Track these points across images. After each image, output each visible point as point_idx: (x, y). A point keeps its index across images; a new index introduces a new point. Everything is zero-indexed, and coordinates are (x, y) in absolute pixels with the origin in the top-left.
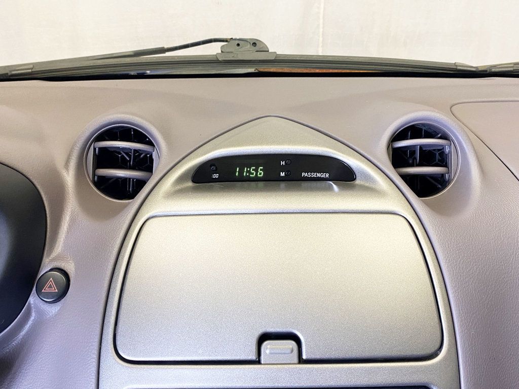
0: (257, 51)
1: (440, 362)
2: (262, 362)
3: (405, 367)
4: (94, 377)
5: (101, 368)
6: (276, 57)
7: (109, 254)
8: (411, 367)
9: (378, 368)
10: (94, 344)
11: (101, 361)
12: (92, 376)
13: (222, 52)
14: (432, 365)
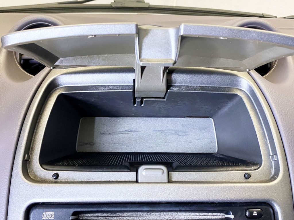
0: (137, 2)
1: (278, 183)
2: (139, 181)
3: (252, 186)
4: (5, 194)
5: (11, 186)
6: (149, 6)
7: (23, 103)
8: (256, 187)
9: (231, 187)
10: (7, 168)
11: (12, 181)
12: (4, 192)
13: (114, 2)
14: (272, 186)
